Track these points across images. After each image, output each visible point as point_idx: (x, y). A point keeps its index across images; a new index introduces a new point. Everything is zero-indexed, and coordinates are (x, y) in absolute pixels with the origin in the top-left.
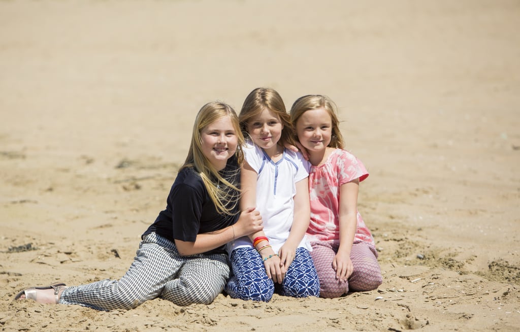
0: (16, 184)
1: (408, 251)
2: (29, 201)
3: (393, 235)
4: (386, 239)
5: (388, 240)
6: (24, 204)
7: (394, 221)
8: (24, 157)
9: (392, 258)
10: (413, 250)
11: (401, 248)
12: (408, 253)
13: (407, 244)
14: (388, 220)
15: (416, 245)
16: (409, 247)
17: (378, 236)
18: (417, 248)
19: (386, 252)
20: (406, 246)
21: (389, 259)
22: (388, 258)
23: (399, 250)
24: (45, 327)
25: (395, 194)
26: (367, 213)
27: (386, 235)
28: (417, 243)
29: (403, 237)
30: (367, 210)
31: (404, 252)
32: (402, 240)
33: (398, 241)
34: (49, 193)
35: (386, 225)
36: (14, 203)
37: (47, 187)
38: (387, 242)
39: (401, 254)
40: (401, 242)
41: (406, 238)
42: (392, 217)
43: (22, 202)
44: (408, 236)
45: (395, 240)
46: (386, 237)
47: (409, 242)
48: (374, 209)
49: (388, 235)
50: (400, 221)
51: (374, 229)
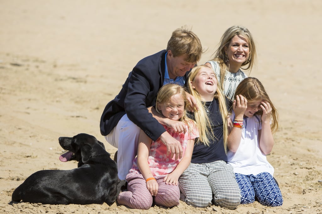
0: (77, 102)
1: (314, 177)
2: (82, 117)
3: (306, 164)
4: (301, 167)
5: (302, 168)
6: (78, 118)
7: (309, 153)
8: (86, 82)
9: (304, 181)
10: (317, 176)
11: (310, 174)
12: (313, 178)
13: (314, 172)
14: (306, 152)
15: (319, 174)
16: (315, 174)
17: (297, 164)
18: (320, 175)
19: (300, 176)
20: (313, 173)
21: (301, 181)
22: (300, 180)
23: (308, 175)
24: (73, 213)
25: (314, 133)
26: (293, 145)
27: (302, 164)
28: (320, 172)
29: (312, 167)
30: (294, 143)
31: (311, 177)
32: (311, 168)
33: (309, 169)
34: (96, 111)
35: (304, 155)
36: (73, 117)
37: (96, 107)
38: (302, 169)
39: (309, 178)
40: (310, 170)
41: (314, 168)
42: (309, 150)
43: (78, 117)
44: (316, 166)
45: (307, 168)
46: (301, 166)
47: (315, 171)
48: (299, 143)
49: (303, 164)
50: (313, 154)
51: (295, 159)
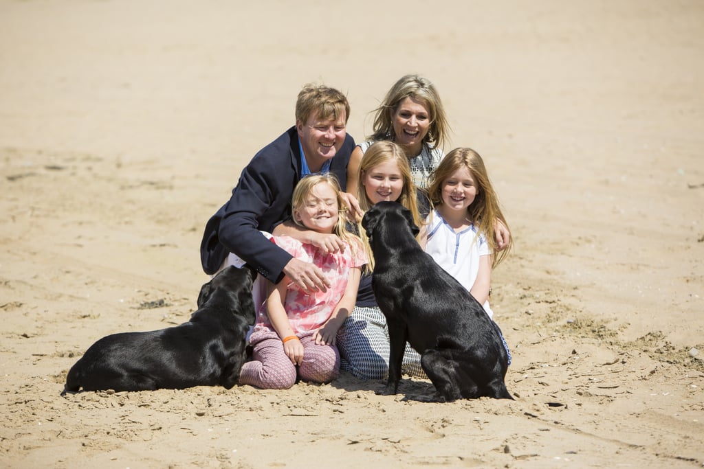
0: (159, 222)
1: (559, 315)
2: (169, 245)
3: (545, 296)
4: (538, 301)
5: (539, 302)
6: (163, 248)
7: (549, 276)
8: (171, 188)
9: (543, 323)
10: (564, 314)
11: (552, 312)
12: (559, 318)
13: (559, 307)
14: (546, 276)
15: (568, 309)
16: (561, 310)
17: (530, 297)
18: (569, 312)
19: (536, 315)
20: (558, 309)
21: (539, 324)
22: (537, 322)
23: (550, 313)
24: (166, 403)
25: (555, 243)
26: (522, 266)
27: (538, 296)
28: (569, 307)
29: (556, 299)
30: (523, 262)
31: (555, 315)
32: (554, 302)
33: (550, 303)
34: (192, 233)
35: (541, 281)
36: (154, 246)
37: (191, 226)
38: (539, 304)
39: (552, 319)
40: (553, 305)
41: (558, 300)
42: (548, 272)
43: (162, 245)
44: (561, 298)
45: (547, 302)
46: (538, 298)
47: (561, 306)
48: (531, 261)
49: (540, 296)
50: (556, 277)
51: (526, 287)
